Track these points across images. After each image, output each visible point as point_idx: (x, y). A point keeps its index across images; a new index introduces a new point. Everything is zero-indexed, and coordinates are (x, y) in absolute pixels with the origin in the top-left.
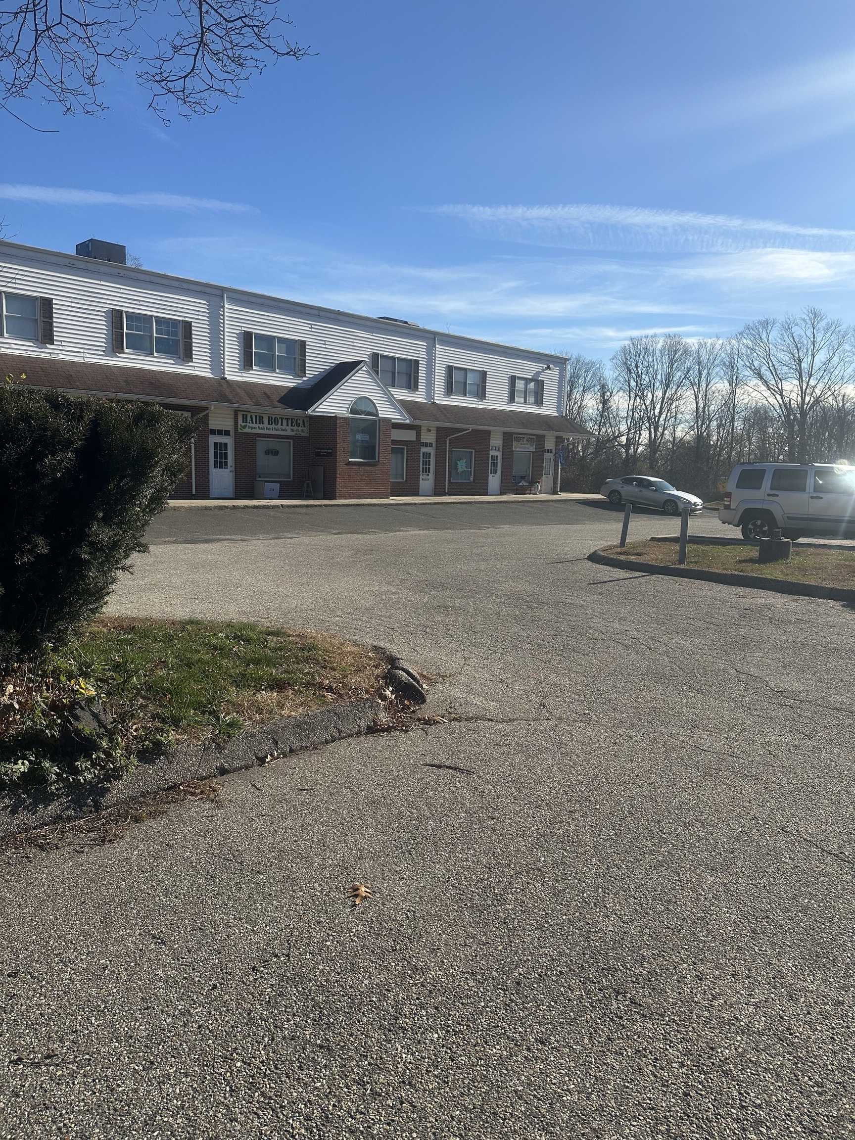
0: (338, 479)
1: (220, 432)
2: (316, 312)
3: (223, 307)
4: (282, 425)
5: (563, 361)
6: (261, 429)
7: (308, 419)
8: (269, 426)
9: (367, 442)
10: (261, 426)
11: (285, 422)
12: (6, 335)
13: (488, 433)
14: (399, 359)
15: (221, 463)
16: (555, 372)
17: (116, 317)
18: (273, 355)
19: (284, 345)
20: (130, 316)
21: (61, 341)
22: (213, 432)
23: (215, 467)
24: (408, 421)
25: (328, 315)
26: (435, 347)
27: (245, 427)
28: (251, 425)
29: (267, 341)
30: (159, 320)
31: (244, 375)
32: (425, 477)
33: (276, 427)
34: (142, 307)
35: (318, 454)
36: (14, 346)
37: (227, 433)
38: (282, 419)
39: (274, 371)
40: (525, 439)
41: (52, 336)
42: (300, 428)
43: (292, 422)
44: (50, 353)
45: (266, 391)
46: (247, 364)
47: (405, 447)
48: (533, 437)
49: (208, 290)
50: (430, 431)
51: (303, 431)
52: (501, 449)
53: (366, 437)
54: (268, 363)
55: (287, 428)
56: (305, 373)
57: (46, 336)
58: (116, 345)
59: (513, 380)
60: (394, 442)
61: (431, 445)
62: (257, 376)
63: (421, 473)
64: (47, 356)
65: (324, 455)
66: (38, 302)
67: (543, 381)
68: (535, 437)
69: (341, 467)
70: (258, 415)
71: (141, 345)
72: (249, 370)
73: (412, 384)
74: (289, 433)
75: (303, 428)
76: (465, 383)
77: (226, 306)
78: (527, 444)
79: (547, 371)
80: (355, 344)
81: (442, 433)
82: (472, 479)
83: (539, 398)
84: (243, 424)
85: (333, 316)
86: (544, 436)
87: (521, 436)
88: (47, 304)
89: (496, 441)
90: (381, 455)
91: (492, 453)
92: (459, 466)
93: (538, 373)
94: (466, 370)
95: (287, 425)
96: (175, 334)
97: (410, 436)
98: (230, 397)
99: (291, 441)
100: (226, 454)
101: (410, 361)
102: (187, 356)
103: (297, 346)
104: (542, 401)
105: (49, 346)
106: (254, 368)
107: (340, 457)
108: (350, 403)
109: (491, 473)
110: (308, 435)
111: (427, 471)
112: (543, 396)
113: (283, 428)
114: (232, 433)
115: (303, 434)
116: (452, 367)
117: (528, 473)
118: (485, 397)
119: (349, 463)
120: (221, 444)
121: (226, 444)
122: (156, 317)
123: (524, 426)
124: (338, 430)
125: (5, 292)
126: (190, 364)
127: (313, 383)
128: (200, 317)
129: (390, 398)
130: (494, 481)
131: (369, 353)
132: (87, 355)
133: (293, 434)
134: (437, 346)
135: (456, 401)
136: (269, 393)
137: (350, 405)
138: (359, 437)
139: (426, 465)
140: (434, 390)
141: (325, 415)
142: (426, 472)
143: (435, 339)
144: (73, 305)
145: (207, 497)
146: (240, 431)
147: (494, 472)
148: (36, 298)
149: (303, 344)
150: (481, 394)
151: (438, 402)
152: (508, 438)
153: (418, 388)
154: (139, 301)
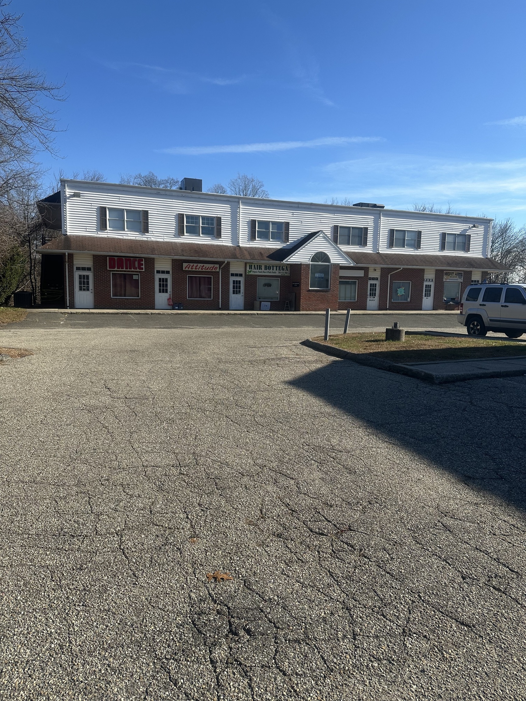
0: (301, 300)
1: (237, 275)
2: (297, 205)
3: (239, 208)
4: (273, 270)
5: (488, 221)
6: (260, 272)
7: (290, 266)
8: (266, 271)
9: (323, 278)
10: (260, 271)
11: (275, 268)
12: (126, 230)
13: (423, 270)
14: (353, 228)
15: (236, 291)
16: (481, 229)
17: (180, 217)
18: (269, 231)
19: (276, 226)
20: (188, 217)
21: (152, 231)
22: (233, 275)
23: (234, 293)
24: (352, 265)
25: (305, 206)
26: (380, 218)
27: (250, 272)
28: (254, 270)
29: (265, 224)
30: (204, 218)
31: (250, 243)
32: (372, 298)
33: (270, 271)
34: (194, 211)
35: (293, 285)
36: (129, 235)
37: (241, 275)
38: (273, 266)
39: (269, 240)
40: (454, 274)
41: (148, 229)
42: (284, 271)
43: (279, 268)
44: (147, 238)
45: (261, 252)
46: (252, 237)
47: (357, 281)
48: (461, 272)
49: (230, 199)
50: (375, 270)
51: (286, 273)
52: (434, 280)
53: (323, 275)
54: (264, 236)
55: (276, 271)
56: (288, 240)
57: (145, 229)
58: (180, 232)
59: (444, 235)
60: (341, 277)
61: (377, 279)
62: (259, 244)
63: (369, 296)
64: (146, 239)
65: (296, 286)
66: (141, 213)
67: (470, 235)
68: (463, 272)
69: (303, 293)
70: (258, 265)
71: (193, 231)
72: (254, 241)
73: (363, 242)
74: (277, 274)
75: (286, 271)
76: (404, 239)
77: (241, 207)
78: (456, 277)
79: (473, 229)
80: (322, 221)
81: (385, 272)
82: (409, 300)
83: (466, 246)
84: (249, 270)
85: (308, 206)
86: (471, 271)
87: (450, 272)
88: (146, 213)
89: (430, 275)
90: (331, 285)
91: (425, 283)
92: (399, 292)
93: (466, 230)
94: (405, 231)
95: (276, 270)
96: (212, 224)
97: (361, 274)
98: (238, 256)
99: (279, 279)
100: (240, 287)
101: (362, 228)
102: (218, 235)
103: (284, 225)
104: (469, 248)
105: (146, 234)
106: (257, 239)
107: (303, 286)
108: (311, 255)
109: (425, 296)
110: (289, 275)
111: (373, 294)
112: (470, 245)
113: (274, 271)
114: (243, 275)
115: (286, 275)
116: (393, 230)
117: (457, 296)
118: (420, 247)
119: (309, 291)
120: (237, 281)
121: (240, 281)
122: (201, 216)
123: (449, 265)
124: (302, 271)
125: (126, 209)
126: (220, 239)
127: (293, 246)
128: (226, 214)
129: (340, 252)
130: (427, 301)
131: (331, 226)
132: (166, 238)
133: (280, 274)
134: (382, 218)
135: (396, 251)
136: (263, 253)
137: (311, 257)
138: (317, 275)
139: (373, 291)
140: (379, 245)
141: (294, 263)
142: (373, 296)
143: (380, 214)
144: (159, 213)
145: (228, 309)
146: (247, 274)
147: (427, 295)
148: (141, 211)
149: (287, 224)
150: (418, 246)
151: (381, 252)
152: (439, 274)
153: (366, 244)
154: (193, 208)
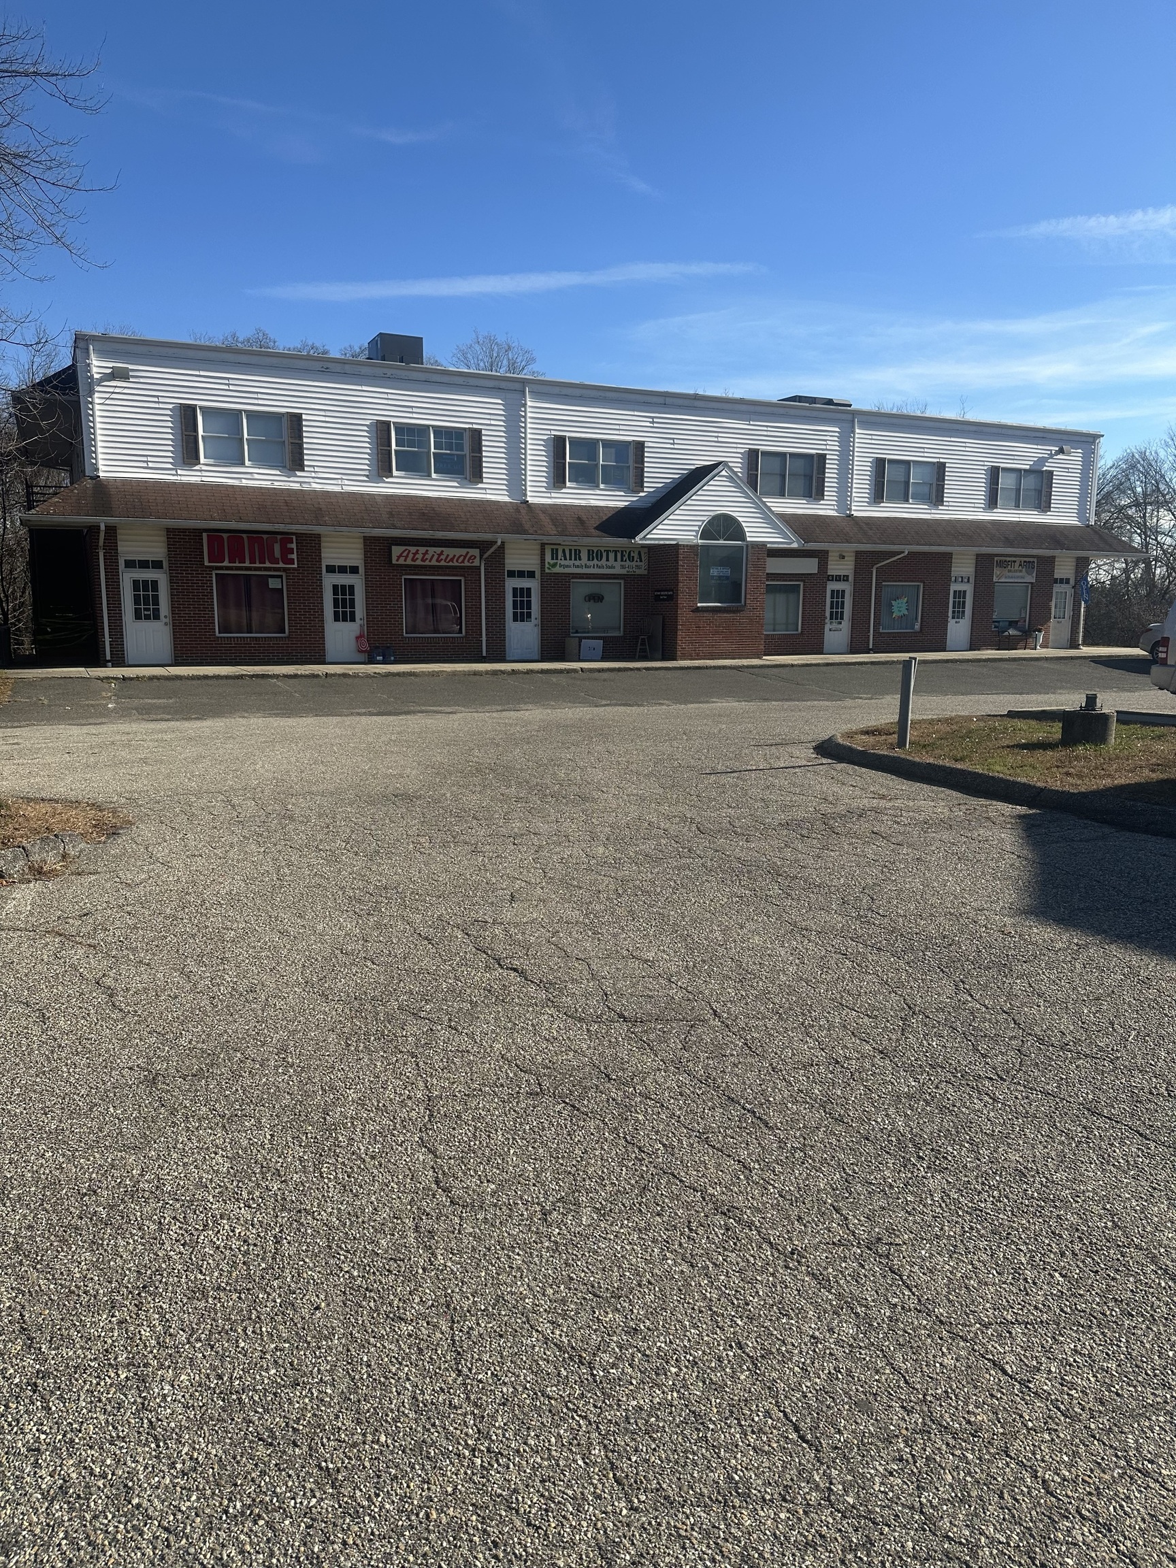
0: (679, 633)
1: (521, 574)
2: (661, 400)
3: (525, 405)
4: (607, 560)
5: (1091, 440)
6: (578, 567)
7: (646, 550)
8: (591, 563)
9: (727, 578)
10: (578, 563)
11: (612, 556)
12: (247, 463)
13: (948, 556)
14: (792, 455)
15: (522, 615)
16: (1075, 457)
17: (381, 430)
18: (597, 465)
19: (613, 450)
20: (400, 428)
21: (313, 466)
22: (511, 574)
23: (515, 619)
24: (795, 545)
25: (680, 402)
26: (853, 432)
27: (554, 565)
28: (563, 562)
29: (586, 447)
30: (439, 431)
31: (553, 495)
32: (835, 626)
33: (599, 563)
34: (415, 416)
35: (657, 598)
36: (256, 476)
37: (531, 574)
38: (607, 552)
39: (597, 487)
40: (1017, 564)
41: (302, 460)
42: (634, 564)
43: (622, 556)
44: (301, 483)
45: (579, 517)
46: (557, 480)
47: (802, 584)
48: (1031, 560)
49: (503, 385)
50: (843, 557)
51: (639, 568)
52: (972, 580)
53: (727, 572)
54: (586, 477)
55: (615, 564)
56: (642, 486)
57: (295, 461)
58: (382, 468)
59: (994, 473)
60: (771, 576)
61: (846, 578)
62: (573, 496)
63: (828, 620)
64: (296, 486)
65: (664, 600)
66: (284, 420)
67: (1051, 473)
68: (1035, 560)
69: (684, 616)
70: (573, 548)
71: (414, 465)
72: (562, 488)
73: (814, 490)
74: (618, 570)
75: (639, 563)
76: (907, 483)
77: (529, 404)
78: (1021, 571)
79: (1059, 457)
80: (720, 439)
81: (864, 561)
82: (917, 627)
83: (1044, 499)
84: (552, 562)
85: (686, 402)
86: (1054, 557)
87: (1008, 559)
88: (295, 421)
89: (963, 567)
90: (748, 596)
91: (954, 587)
92: (895, 609)
93: (1042, 461)
94: (908, 463)
95: (616, 560)
96: (460, 447)
97: (809, 566)
98: (527, 526)
99: (622, 582)
100: (529, 603)
101: (811, 456)
102: (476, 475)
103: (631, 450)
104: (1050, 503)
105: (299, 473)
106: (568, 484)
107: (683, 601)
108: (700, 523)
109: (953, 618)
110: (646, 572)
111: (837, 616)
112: (1051, 495)
113: (609, 564)
114: (538, 575)
115: (638, 572)
116: (883, 460)
117: (1023, 615)
118: (943, 501)
119: (698, 610)
120: (522, 589)
121: (529, 590)
122: (433, 426)
123: (1009, 542)
124: (680, 563)
125: (245, 411)
126: (480, 485)
127: (654, 500)
128: (493, 422)
129: (767, 515)
130: (958, 629)
131: (742, 451)
132: (347, 482)
133: (624, 572)
134: (857, 431)
135: (890, 510)
136: (584, 518)
137: (700, 526)
138: (714, 572)
139: (837, 608)
140: (851, 496)
141: (662, 542)
142: (837, 619)
143: (853, 421)
144: (327, 419)
145: (502, 659)
146: (547, 571)
147: (959, 614)
148: (283, 414)
149: (640, 446)
150: (936, 496)
151: (855, 514)
152: (984, 564)
153: (823, 495)
154: (412, 407)
